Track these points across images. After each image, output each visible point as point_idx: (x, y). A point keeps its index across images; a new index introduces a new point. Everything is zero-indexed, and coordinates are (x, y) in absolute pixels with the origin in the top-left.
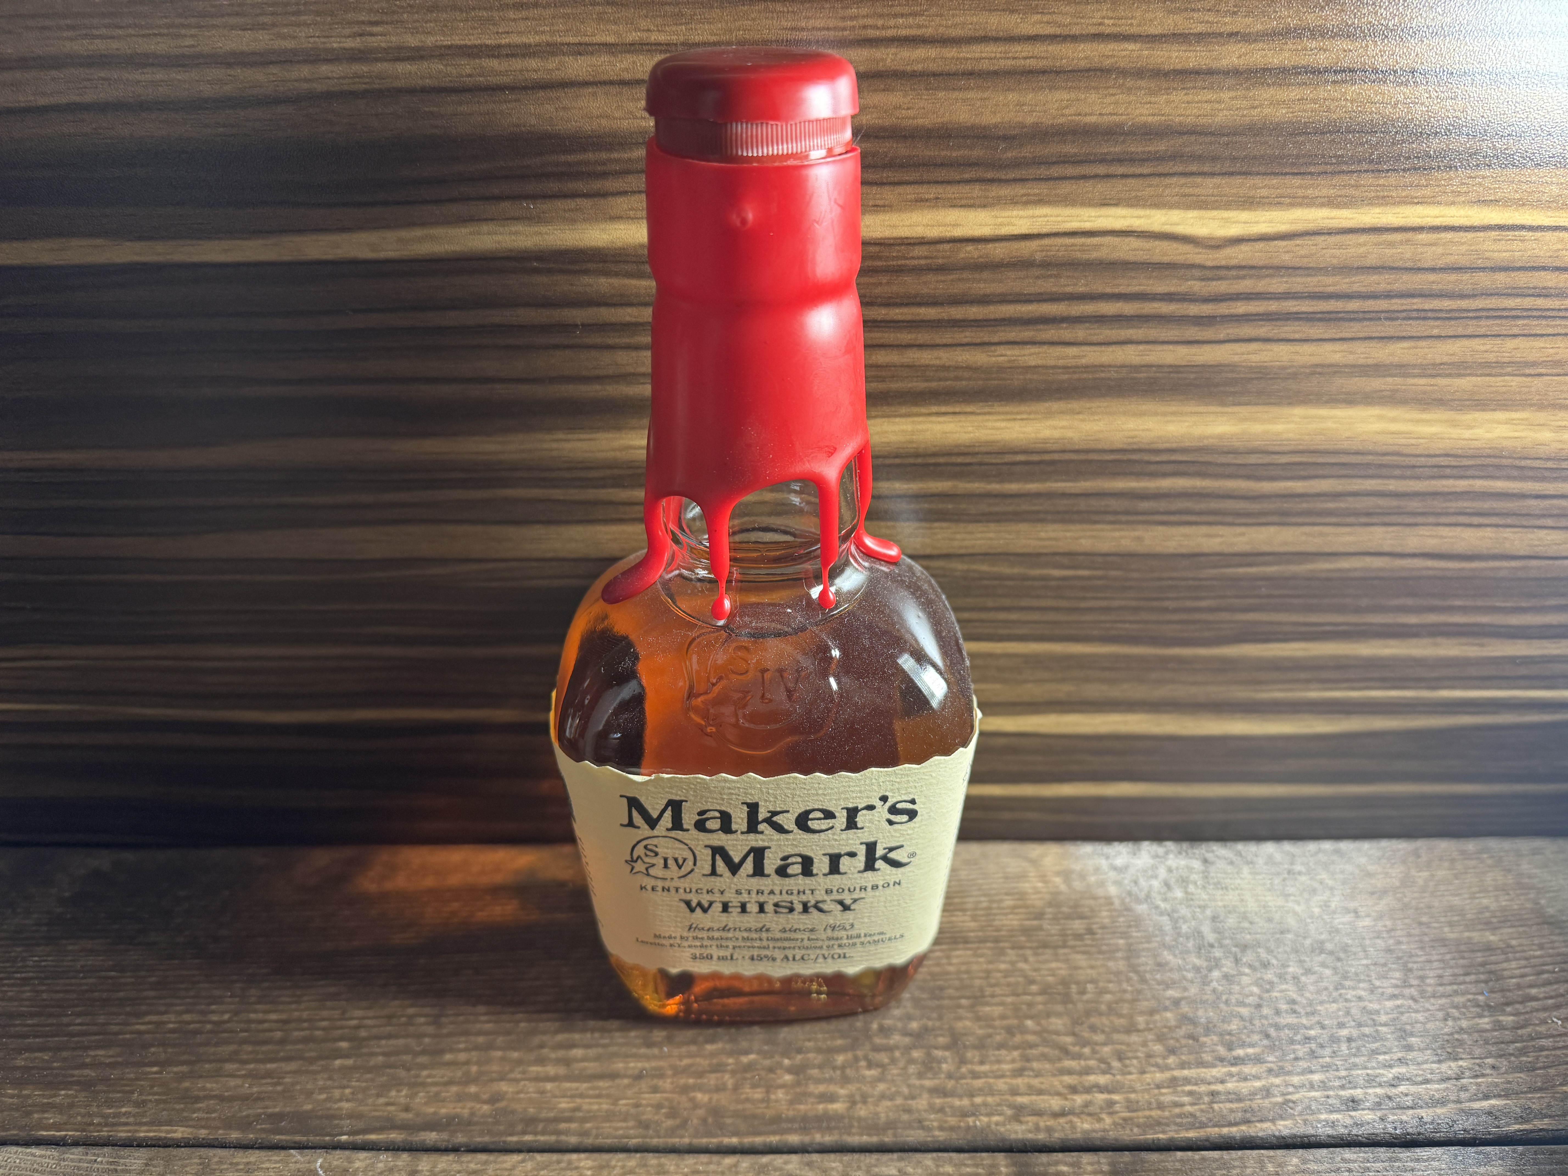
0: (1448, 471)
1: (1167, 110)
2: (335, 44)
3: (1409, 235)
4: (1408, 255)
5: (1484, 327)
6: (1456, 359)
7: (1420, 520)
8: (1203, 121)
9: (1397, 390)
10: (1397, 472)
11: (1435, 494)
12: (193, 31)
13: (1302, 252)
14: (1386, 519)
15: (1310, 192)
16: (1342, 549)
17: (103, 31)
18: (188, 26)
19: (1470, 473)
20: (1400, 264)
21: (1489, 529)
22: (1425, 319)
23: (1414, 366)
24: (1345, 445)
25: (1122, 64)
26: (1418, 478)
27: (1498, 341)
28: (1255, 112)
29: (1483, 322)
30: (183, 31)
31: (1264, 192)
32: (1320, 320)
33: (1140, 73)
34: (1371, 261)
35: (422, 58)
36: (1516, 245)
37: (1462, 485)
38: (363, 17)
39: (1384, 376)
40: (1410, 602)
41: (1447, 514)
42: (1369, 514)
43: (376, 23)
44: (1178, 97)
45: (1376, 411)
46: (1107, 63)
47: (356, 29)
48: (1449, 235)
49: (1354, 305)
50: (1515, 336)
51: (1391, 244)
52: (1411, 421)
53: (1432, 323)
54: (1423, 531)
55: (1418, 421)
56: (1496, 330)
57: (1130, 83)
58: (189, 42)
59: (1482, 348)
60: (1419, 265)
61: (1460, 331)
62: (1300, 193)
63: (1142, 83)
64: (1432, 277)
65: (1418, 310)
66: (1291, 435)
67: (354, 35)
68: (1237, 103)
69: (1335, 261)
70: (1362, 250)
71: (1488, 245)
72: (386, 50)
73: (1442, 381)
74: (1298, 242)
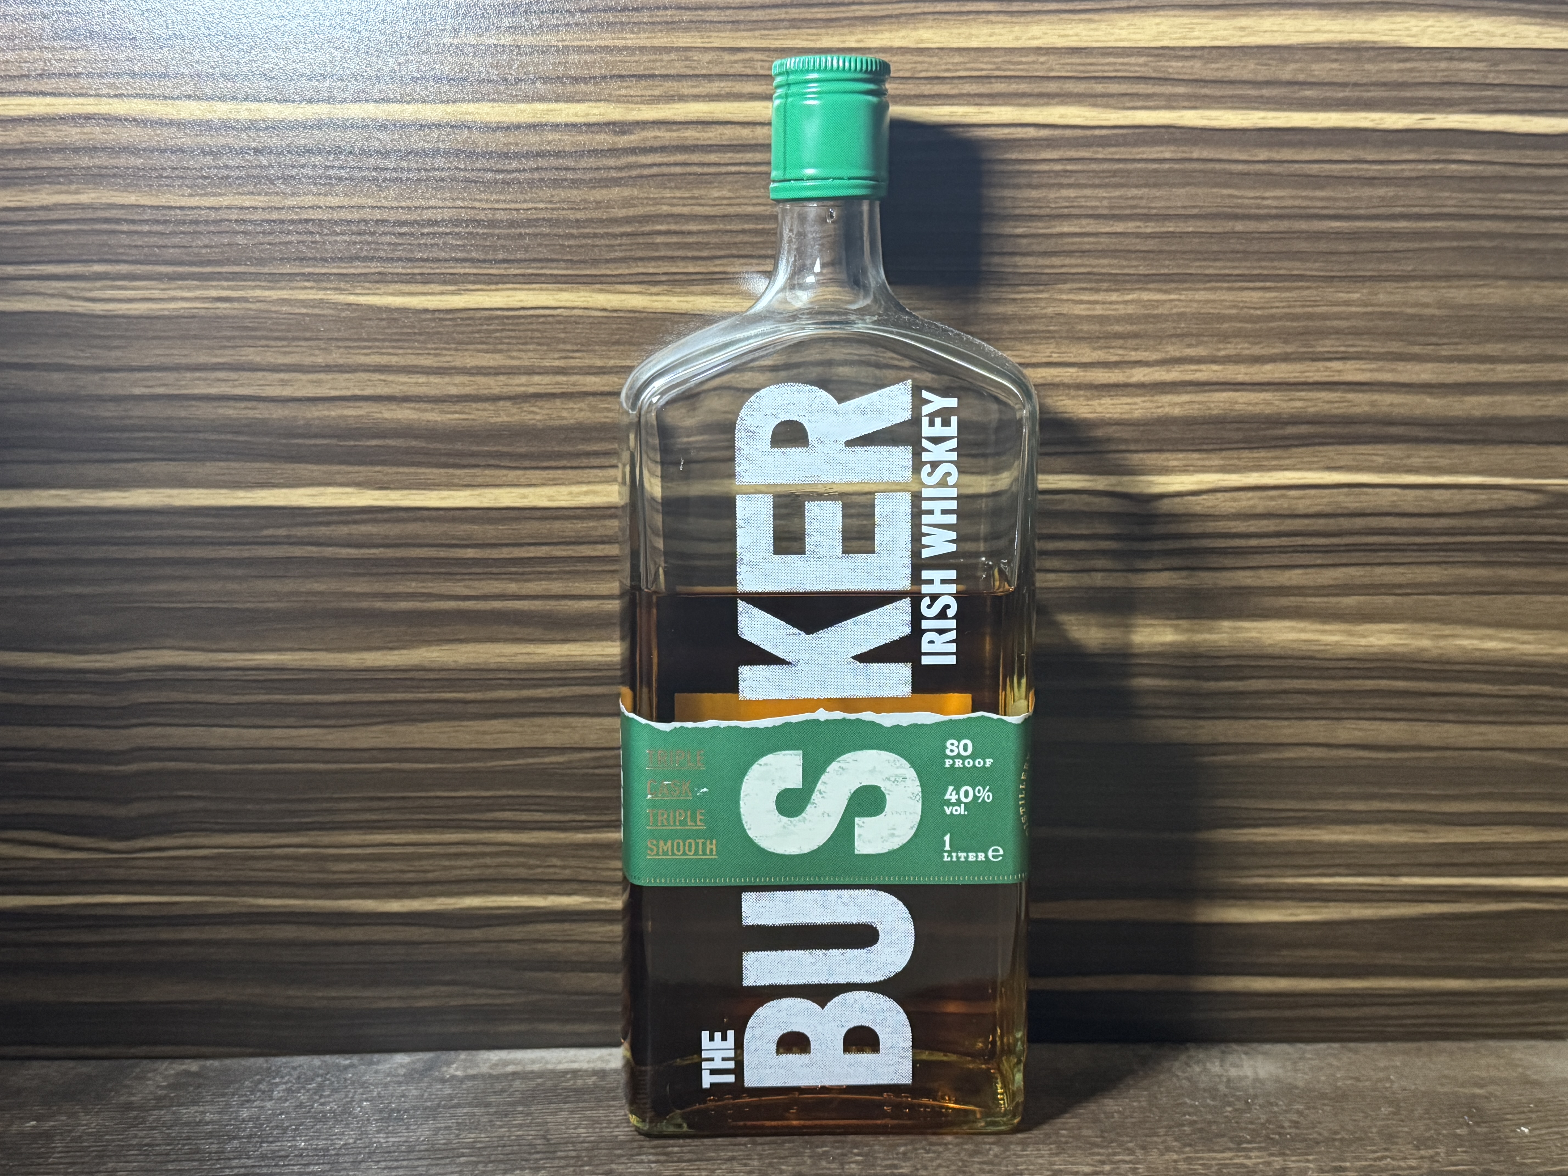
0: (1356, 673)
1: (1099, 409)
2: (546, 363)
3: (1283, 492)
4: (1286, 506)
5: (1355, 557)
6: (1339, 582)
7: (1344, 714)
8: (1126, 416)
9: (1301, 607)
10: (1316, 673)
11: (1351, 692)
12: (453, 352)
13: (1210, 504)
14: (1316, 714)
15: (1207, 463)
16: (1285, 741)
17: (390, 351)
18: (449, 349)
19: (1374, 674)
20: (1281, 512)
21: (1402, 723)
22: (1308, 552)
23: (1309, 588)
24: (1270, 651)
25: (1066, 381)
26: (1333, 678)
27: (1368, 568)
28: (1159, 410)
29: (1354, 554)
30: (444, 352)
31: (1175, 463)
32: (1231, 553)
33: (1078, 386)
34: (1260, 510)
35: (604, 373)
36: (1363, 498)
37: (1369, 684)
38: (569, 347)
39: (1288, 596)
40: (1354, 789)
41: (1365, 710)
42: (1300, 709)
43: (577, 351)
44: (1107, 401)
45: (1287, 623)
46: (1057, 380)
47: (564, 354)
48: (1313, 492)
49: (1253, 542)
50: (1380, 564)
51: (1272, 498)
52: (1317, 631)
53: (1315, 555)
54: (1349, 724)
55: (1324, 632)
56: (1364, 560)
57: (1073, 392)
58: (448, 358)
59: (1358, 574)
60: (1296, 512)
61: (1337, 561)
62: (1200, 463)
63: (1081, 393)
64: (1306, 521)
65: (1302, 546)
66: (1226, 643)
67: (560, 358)
68: (1148, 405)
69: (1233, 510)
70: (1251, 502)
71: (1341, 498)
72: (581, 368)
73: (1333, 600)
74: (1204, 497)
